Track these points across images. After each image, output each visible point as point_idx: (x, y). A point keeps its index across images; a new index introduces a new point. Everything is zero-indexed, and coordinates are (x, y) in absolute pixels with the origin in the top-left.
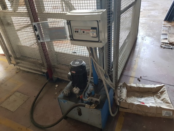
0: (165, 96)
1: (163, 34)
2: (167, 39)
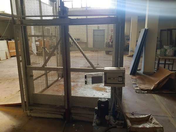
0: (154, 120)
1: (134, 84)
2: (138, 87)
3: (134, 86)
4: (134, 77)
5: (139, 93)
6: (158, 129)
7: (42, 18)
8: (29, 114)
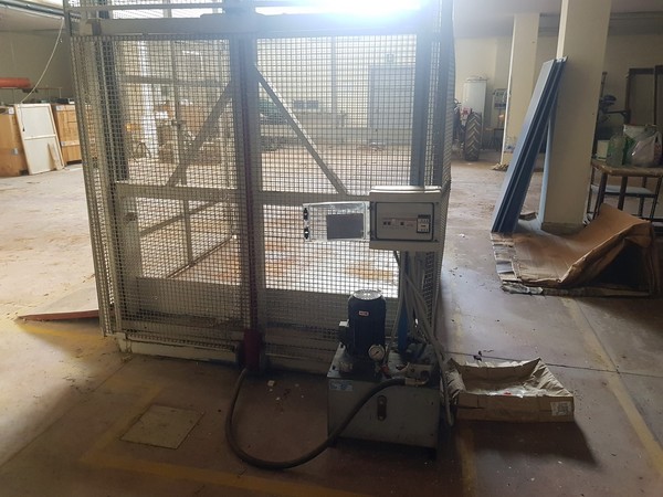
1: (500, 263)
2: (512, 273)
3: (501, 269)
4: (506, 242)
5: (513, 292)
6: (557, 404)
7: (170, 14)
8: (123, 345)
